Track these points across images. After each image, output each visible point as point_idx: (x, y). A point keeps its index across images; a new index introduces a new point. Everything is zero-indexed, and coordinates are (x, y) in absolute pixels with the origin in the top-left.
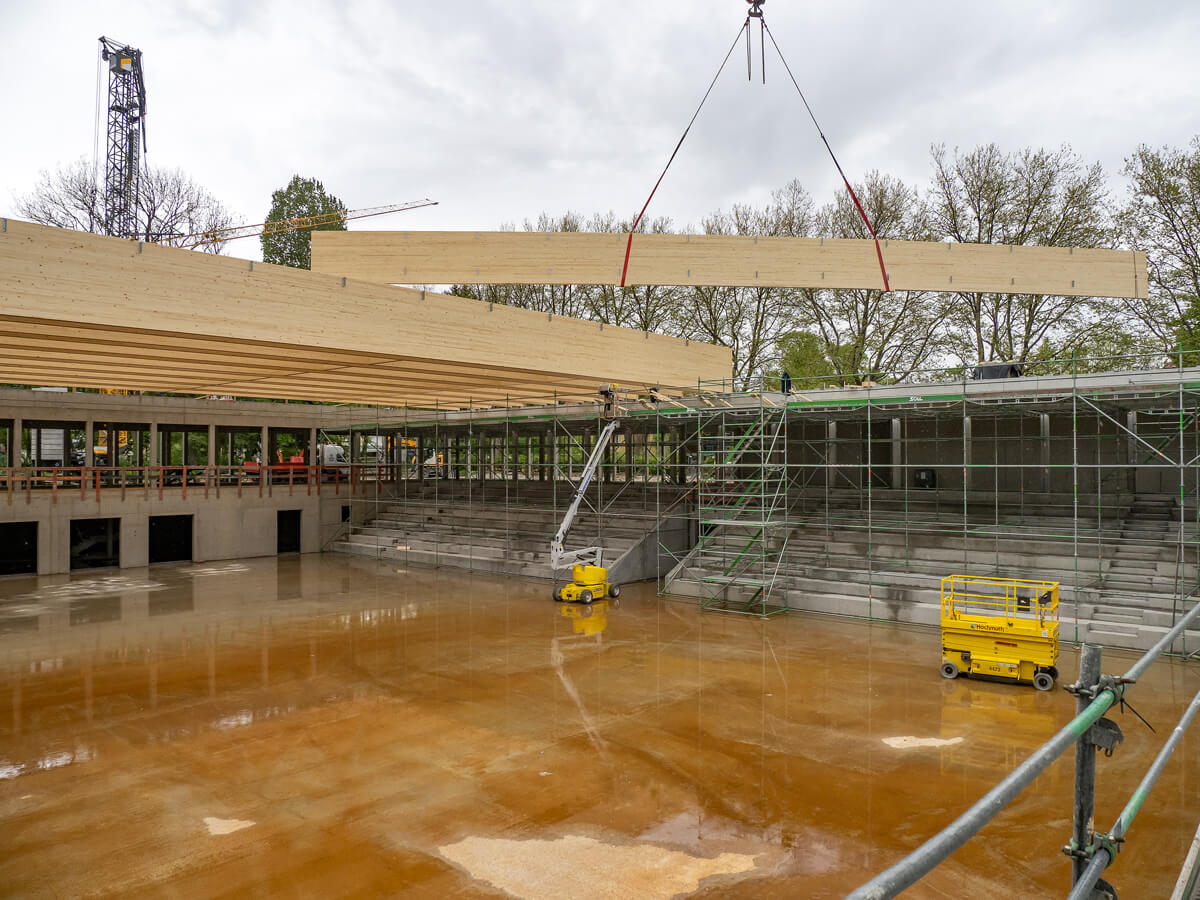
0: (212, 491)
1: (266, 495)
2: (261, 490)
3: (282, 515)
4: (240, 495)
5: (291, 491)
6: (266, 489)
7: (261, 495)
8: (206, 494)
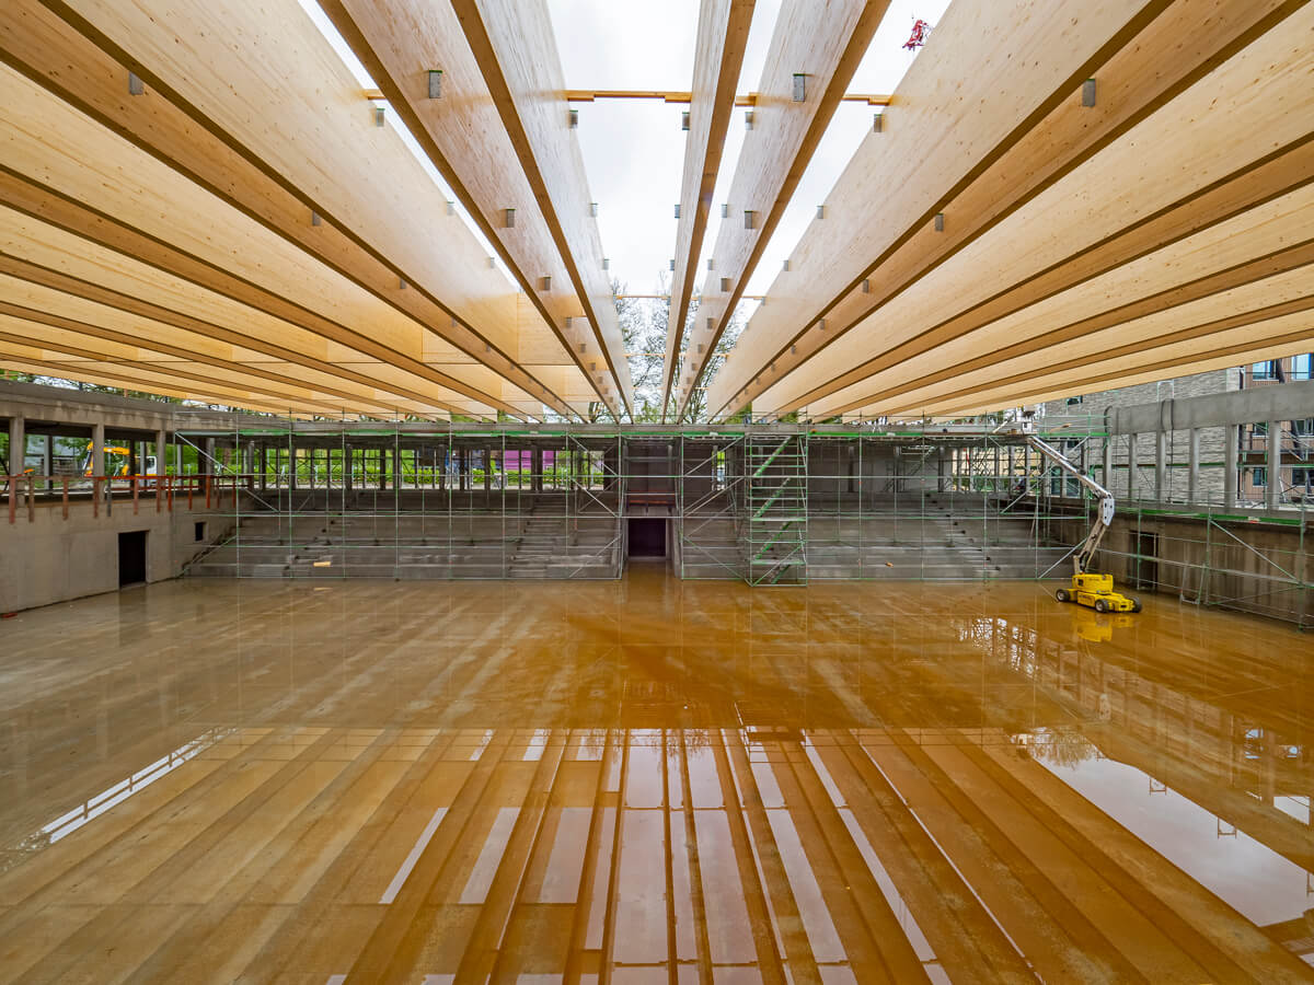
0: (22, 512)
1: (103, 515)
2: (96, 508)
3: (124, 538)
4: (66, 516)
5: (136, 508)
6: (103, 507)
7: (96, 515)
8: (12, 519)
